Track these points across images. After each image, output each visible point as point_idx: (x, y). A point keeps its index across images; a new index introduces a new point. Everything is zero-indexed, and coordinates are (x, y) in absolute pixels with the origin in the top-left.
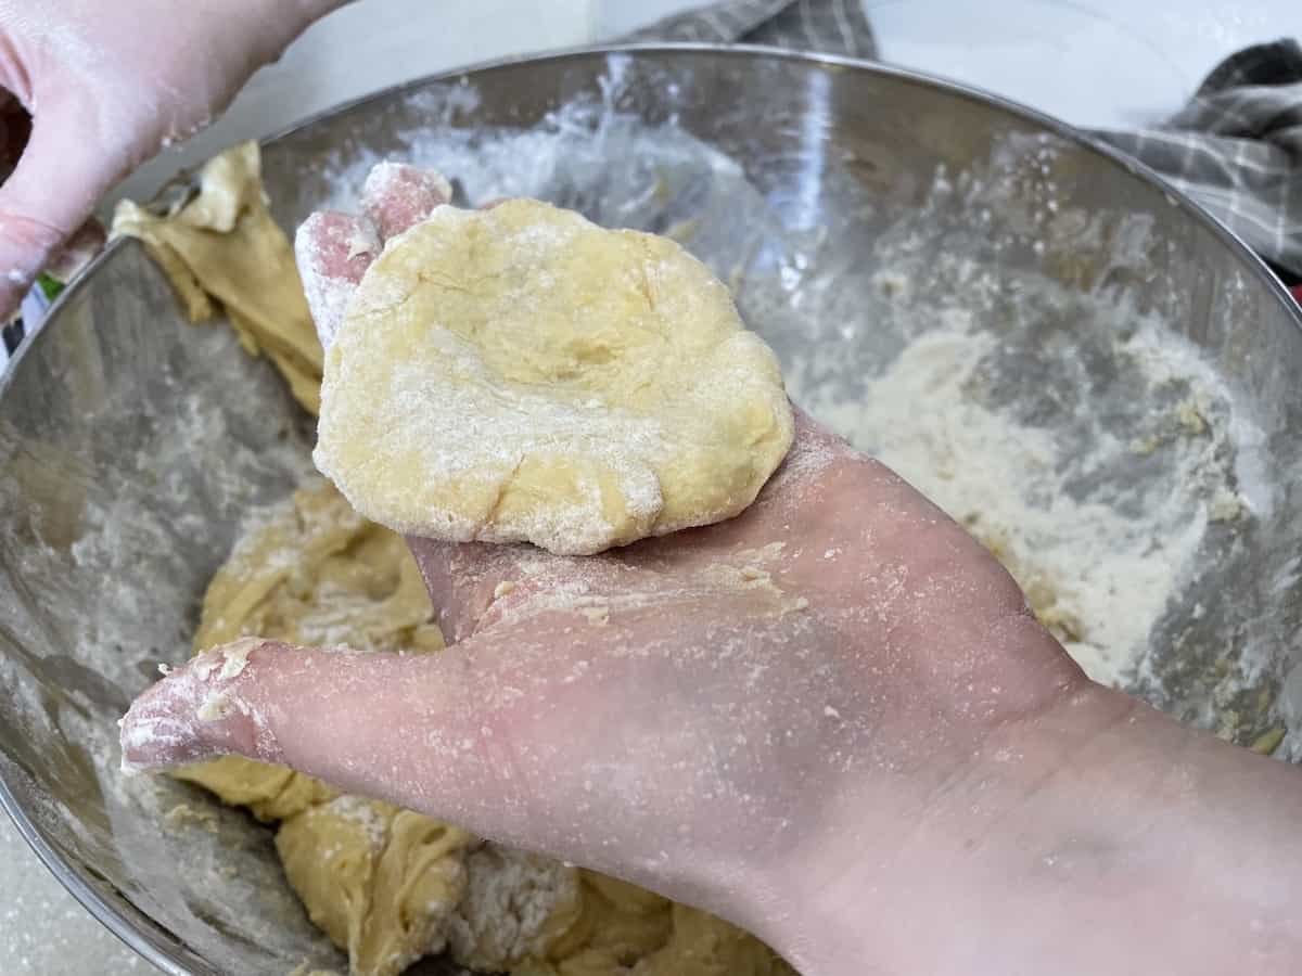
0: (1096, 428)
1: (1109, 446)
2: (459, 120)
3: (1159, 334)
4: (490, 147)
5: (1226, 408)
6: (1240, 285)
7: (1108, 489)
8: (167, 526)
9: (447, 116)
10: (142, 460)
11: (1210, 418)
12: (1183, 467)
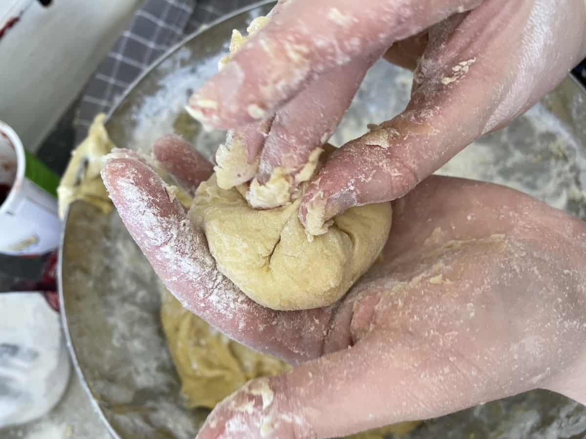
0: (511, 147)
1: (518, 156)
2: (184, 63)
3: (540, 111)
4: (201, 69)
5: (574, 150)
6: (580, 100)
7: (519, 175)
8: (134, 303)
9: (178, 65)
10: (114, 284)
11: (567, 153)
12: (554, 171)
